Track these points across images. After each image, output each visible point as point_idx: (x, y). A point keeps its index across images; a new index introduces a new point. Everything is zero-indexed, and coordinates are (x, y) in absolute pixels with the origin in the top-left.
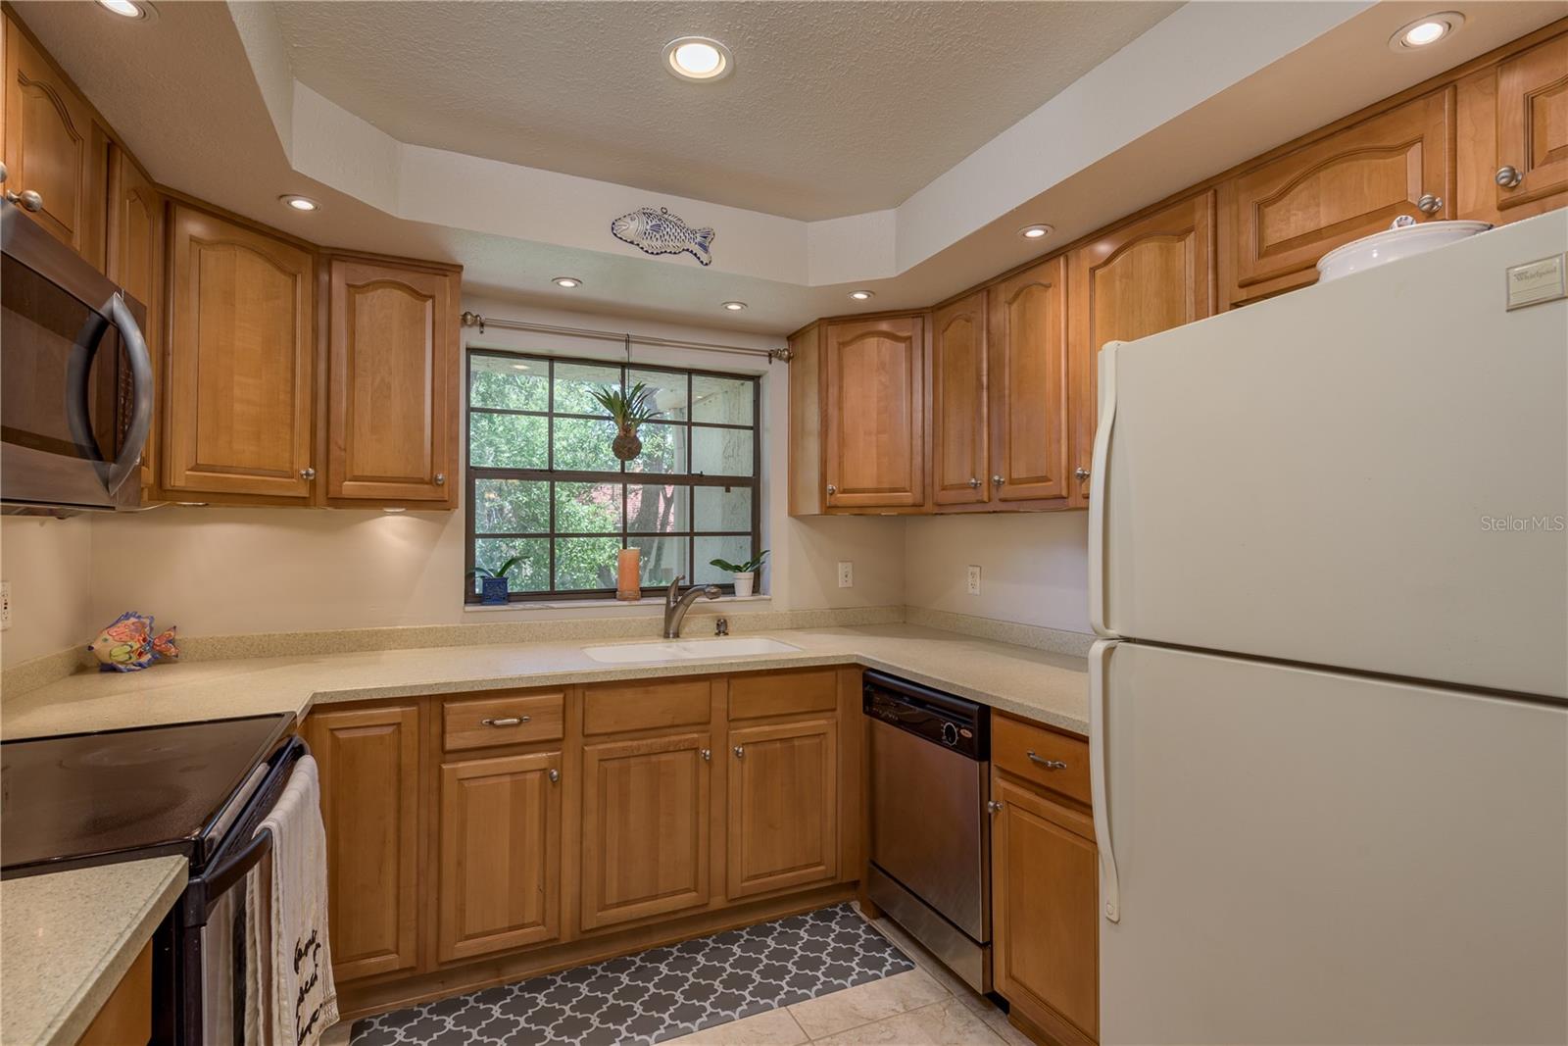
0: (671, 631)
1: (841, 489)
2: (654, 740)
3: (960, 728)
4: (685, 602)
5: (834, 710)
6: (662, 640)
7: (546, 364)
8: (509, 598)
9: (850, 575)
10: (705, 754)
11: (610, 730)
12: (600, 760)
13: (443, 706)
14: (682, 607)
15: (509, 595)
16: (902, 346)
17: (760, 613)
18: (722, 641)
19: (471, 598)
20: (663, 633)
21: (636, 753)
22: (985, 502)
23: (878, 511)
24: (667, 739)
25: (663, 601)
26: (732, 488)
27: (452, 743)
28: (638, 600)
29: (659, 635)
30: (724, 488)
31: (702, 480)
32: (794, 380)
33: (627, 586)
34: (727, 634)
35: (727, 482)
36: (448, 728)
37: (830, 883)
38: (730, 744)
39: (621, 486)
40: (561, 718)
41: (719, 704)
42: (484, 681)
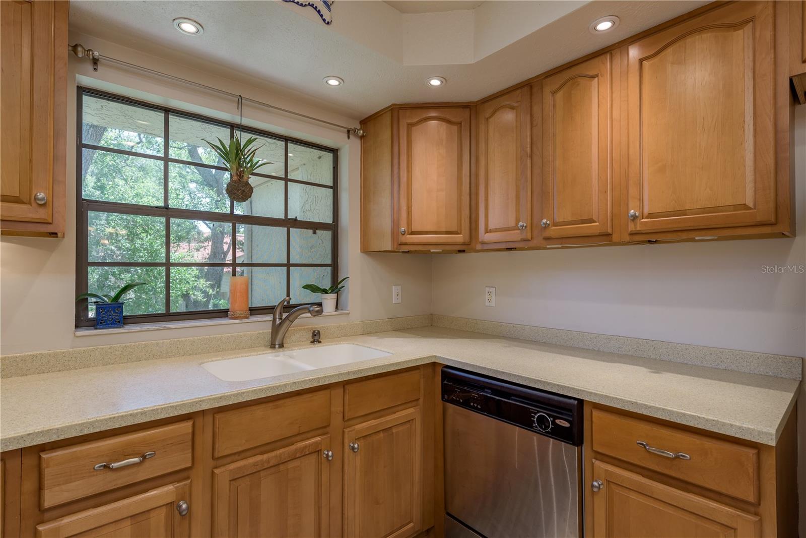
0: (276, 342)
1: (410, 231)
2: (282, 451)
3: (555, 418)
4: (291, 318)
5: (418, 400)
6: (270, 351)
7: (161, 116)
8: (125, 321)
9: (400, 295)
10: (327, 455)
11: (240, 449)
12: (231, 481)
13: (40, 457)
14: (287, 322)
15: (126, 317)
16: (455, 128)
17: (342, 324)
18: (318, 349)
19: (81, 322)
20: (269, 343)
21: (266, 466)
22: (529, 240)
24: (293, 447)
25: (269, 318)
26: (317, 231)
27: (51, 498)
28: (248, 318)
29: (266, 346)
30: (311, 231)
31: (294, 223)
32: (365, 153)
33: (239, 307)
34: (320, 342)
35: (315, 227)
36: (47, 482)
38: (346, 441)
39: (231, 225)
40: (190, 447)
41: (337, 408)
42: (97, 421)
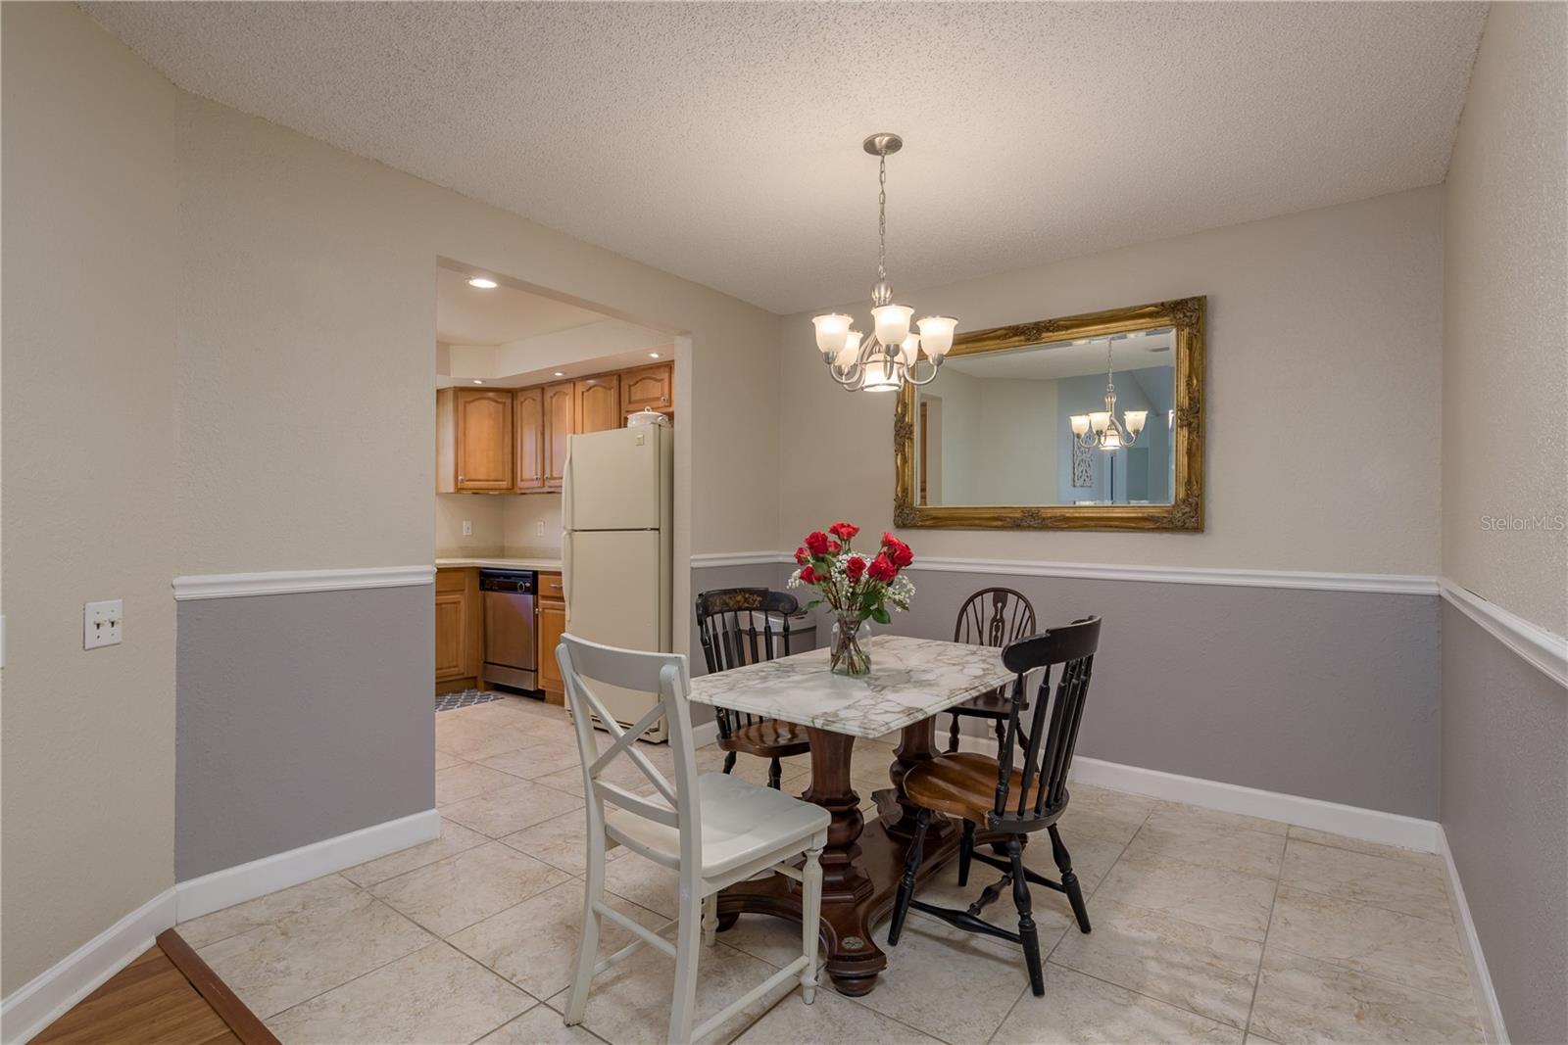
1: (467, 479)
3: (525, 583)
5: (465, 589)
9: (470, 528)
16: (501, 406)
22: (541, 488)
23: (486, 491)
37: (461, 677)
